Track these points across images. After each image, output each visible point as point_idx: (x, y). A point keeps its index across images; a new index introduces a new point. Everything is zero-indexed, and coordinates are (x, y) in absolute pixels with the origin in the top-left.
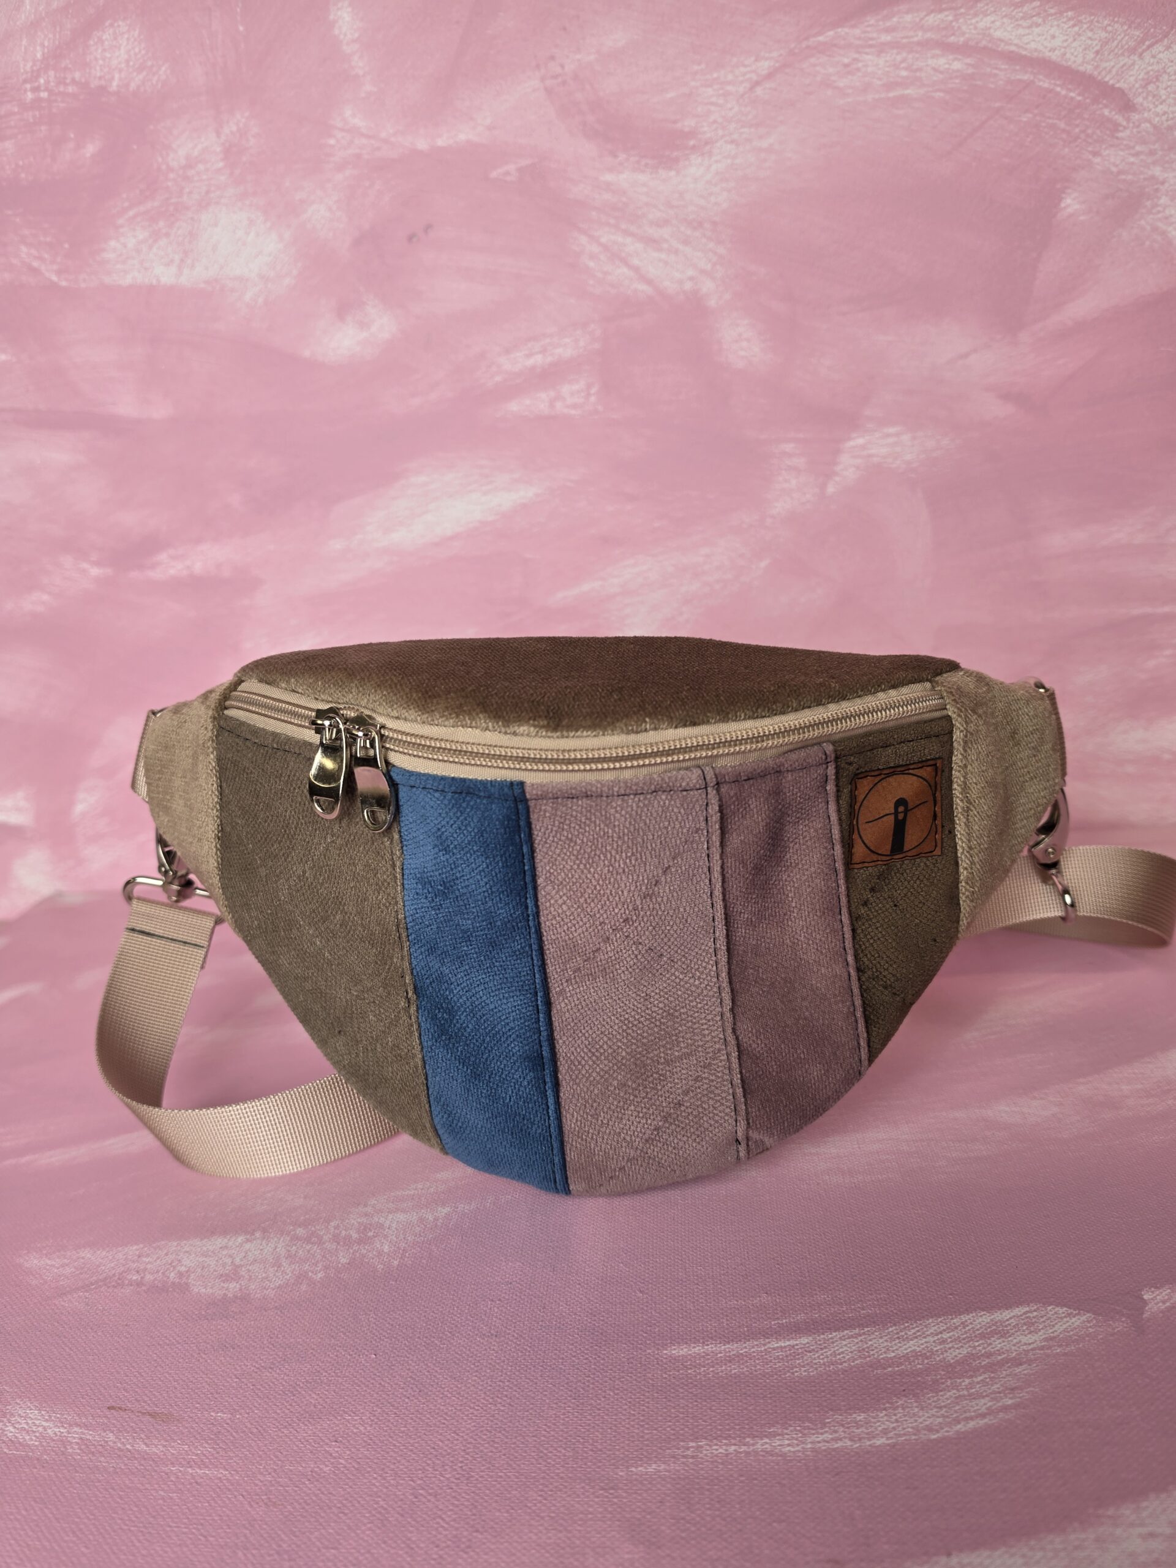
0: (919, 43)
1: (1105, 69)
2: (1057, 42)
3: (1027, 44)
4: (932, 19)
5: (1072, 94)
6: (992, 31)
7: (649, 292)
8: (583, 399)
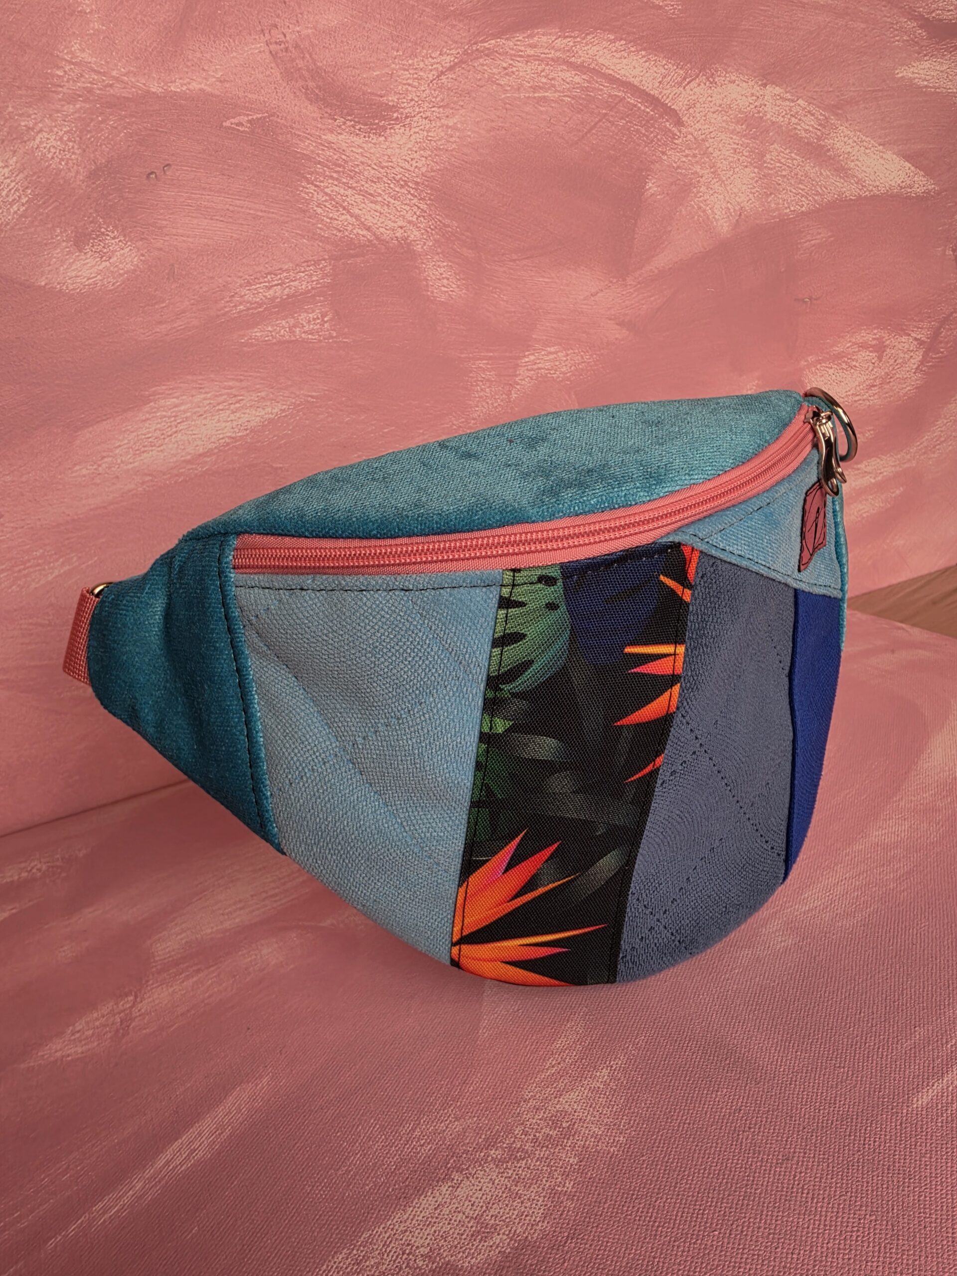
0: (552, 59)
1: (665, 94)
2: (636, 72)
3: (619, 70)
4: (560, 43)
5: (648, 110)
6: (597, 57)
7: (369, 237)
8: (318, 326)
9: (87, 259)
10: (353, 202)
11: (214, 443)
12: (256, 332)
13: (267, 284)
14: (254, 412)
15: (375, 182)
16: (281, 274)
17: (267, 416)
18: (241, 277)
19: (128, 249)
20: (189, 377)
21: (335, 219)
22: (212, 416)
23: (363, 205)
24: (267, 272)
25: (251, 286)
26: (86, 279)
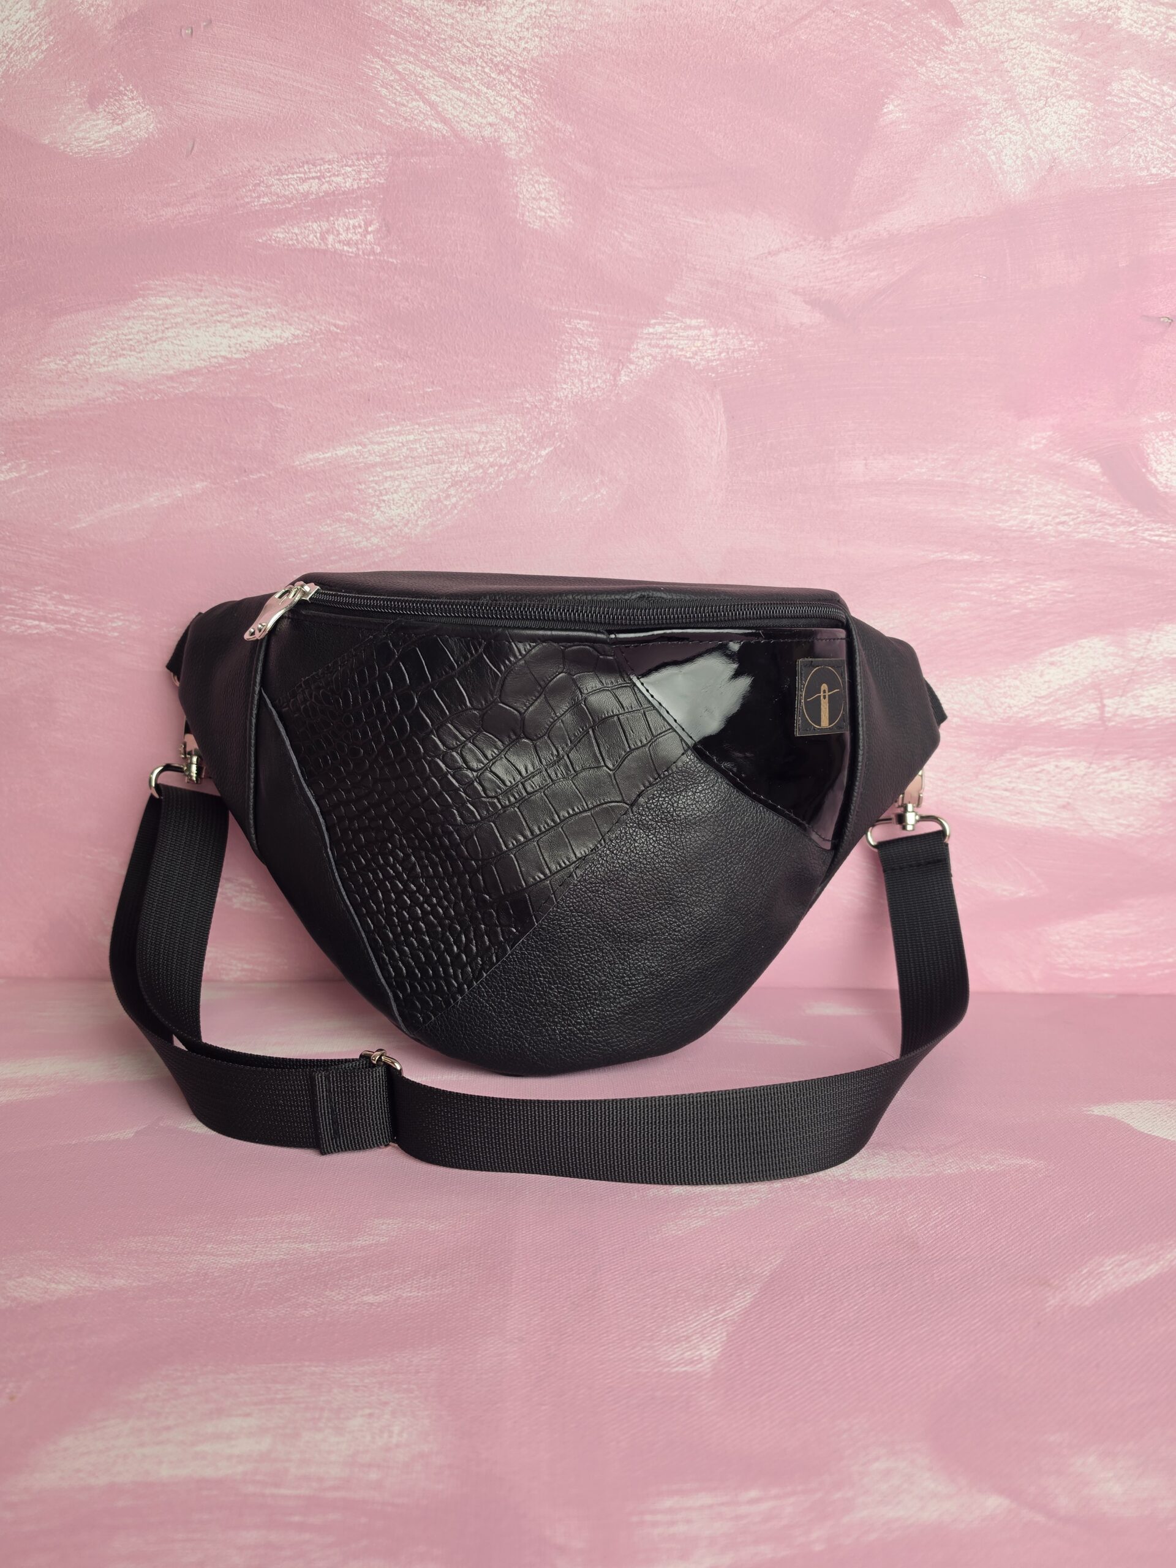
7: (445, 132)
8: (359, 236)
9: (98, 119)
10: (430, 85)
11: (204, 360)
12: (278, 232)
13: (302, 175)
14: (259, 331)
15: (463, 64)
16: (321, 165)
17: (274, 340)
18: (271, 163)
19: (145, 114)
20: (188, 275)
21: (404, 105)
22: (208, 327)
23: (443, 91)
24: (304, 159)
25: (283, 174)
26: (92, 143)
